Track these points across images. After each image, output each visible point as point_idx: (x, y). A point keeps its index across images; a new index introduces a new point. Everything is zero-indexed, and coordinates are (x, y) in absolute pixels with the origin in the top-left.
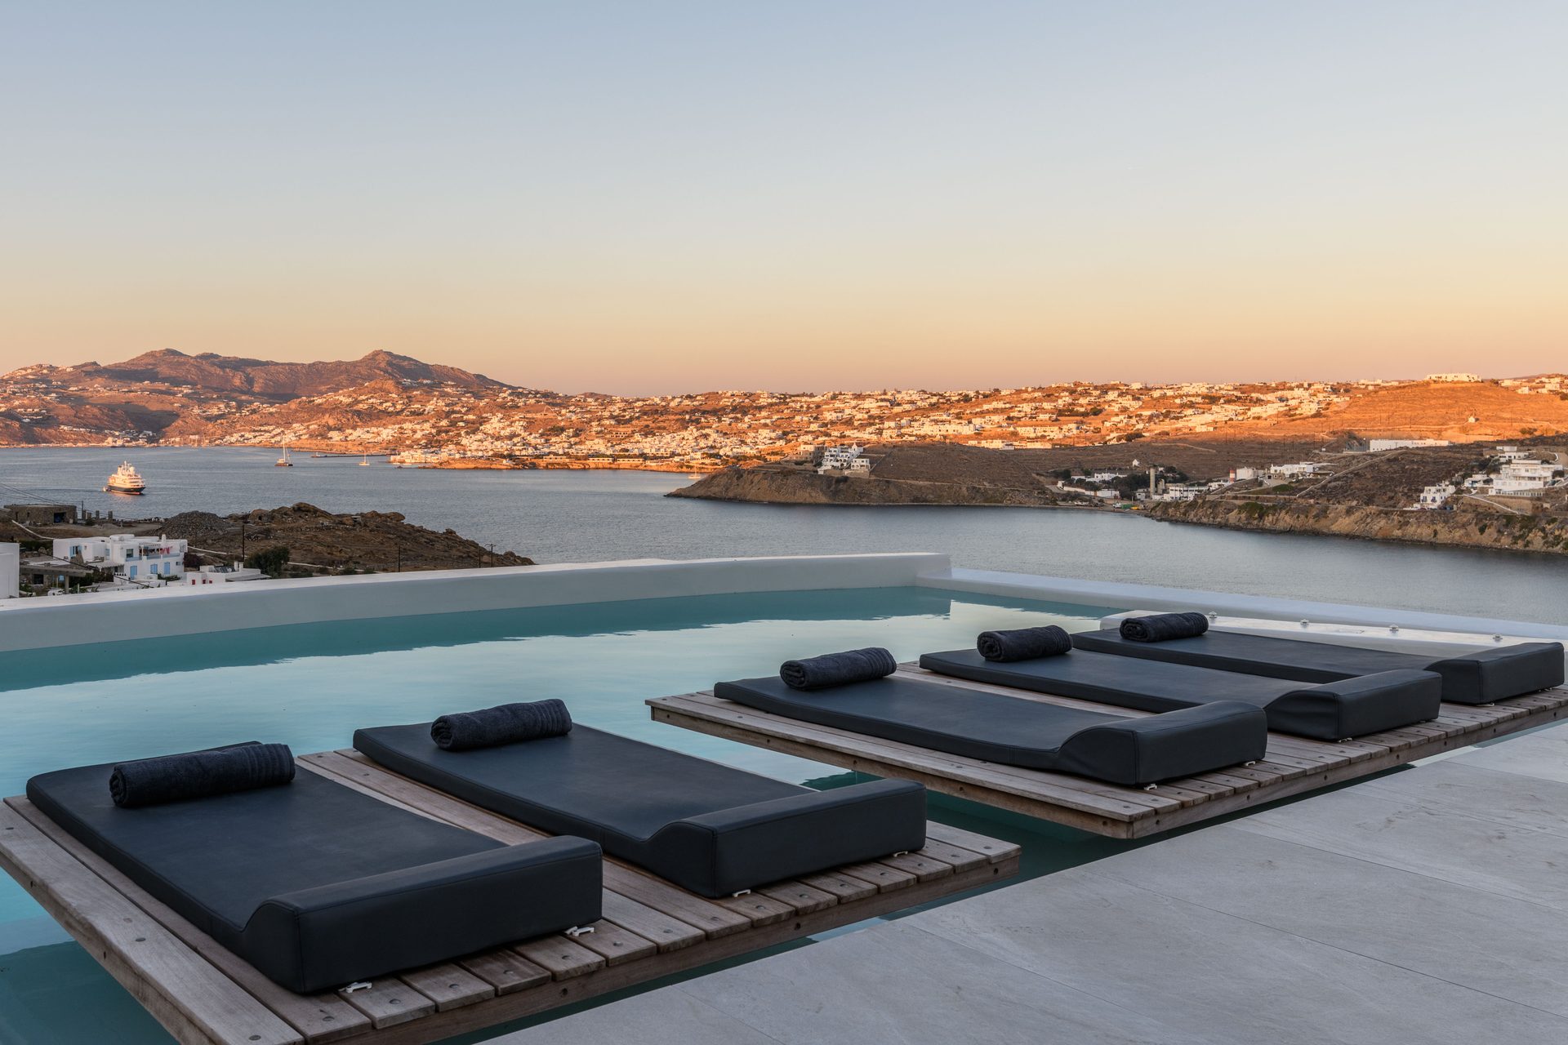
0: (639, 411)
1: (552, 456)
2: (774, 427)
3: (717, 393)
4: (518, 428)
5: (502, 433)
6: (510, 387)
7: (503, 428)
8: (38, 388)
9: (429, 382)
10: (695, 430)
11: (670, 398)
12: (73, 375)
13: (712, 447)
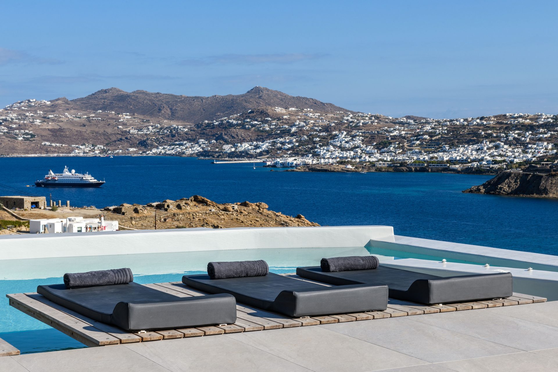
0: (446, 130)
1: (381, 162)
2: (548, 140)
3: (505, 115)
4: (358, 141)
5: (347, 145)
6: (352, 113)
7: (347, 142)
8: (27, 116)
9: (293, 109)
10: (488, 143)
11: (470, 119)
12: (50, 107)
13: (500, 155)
